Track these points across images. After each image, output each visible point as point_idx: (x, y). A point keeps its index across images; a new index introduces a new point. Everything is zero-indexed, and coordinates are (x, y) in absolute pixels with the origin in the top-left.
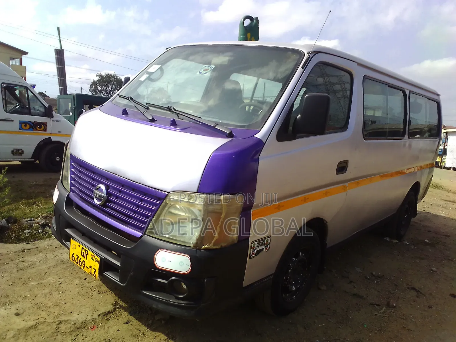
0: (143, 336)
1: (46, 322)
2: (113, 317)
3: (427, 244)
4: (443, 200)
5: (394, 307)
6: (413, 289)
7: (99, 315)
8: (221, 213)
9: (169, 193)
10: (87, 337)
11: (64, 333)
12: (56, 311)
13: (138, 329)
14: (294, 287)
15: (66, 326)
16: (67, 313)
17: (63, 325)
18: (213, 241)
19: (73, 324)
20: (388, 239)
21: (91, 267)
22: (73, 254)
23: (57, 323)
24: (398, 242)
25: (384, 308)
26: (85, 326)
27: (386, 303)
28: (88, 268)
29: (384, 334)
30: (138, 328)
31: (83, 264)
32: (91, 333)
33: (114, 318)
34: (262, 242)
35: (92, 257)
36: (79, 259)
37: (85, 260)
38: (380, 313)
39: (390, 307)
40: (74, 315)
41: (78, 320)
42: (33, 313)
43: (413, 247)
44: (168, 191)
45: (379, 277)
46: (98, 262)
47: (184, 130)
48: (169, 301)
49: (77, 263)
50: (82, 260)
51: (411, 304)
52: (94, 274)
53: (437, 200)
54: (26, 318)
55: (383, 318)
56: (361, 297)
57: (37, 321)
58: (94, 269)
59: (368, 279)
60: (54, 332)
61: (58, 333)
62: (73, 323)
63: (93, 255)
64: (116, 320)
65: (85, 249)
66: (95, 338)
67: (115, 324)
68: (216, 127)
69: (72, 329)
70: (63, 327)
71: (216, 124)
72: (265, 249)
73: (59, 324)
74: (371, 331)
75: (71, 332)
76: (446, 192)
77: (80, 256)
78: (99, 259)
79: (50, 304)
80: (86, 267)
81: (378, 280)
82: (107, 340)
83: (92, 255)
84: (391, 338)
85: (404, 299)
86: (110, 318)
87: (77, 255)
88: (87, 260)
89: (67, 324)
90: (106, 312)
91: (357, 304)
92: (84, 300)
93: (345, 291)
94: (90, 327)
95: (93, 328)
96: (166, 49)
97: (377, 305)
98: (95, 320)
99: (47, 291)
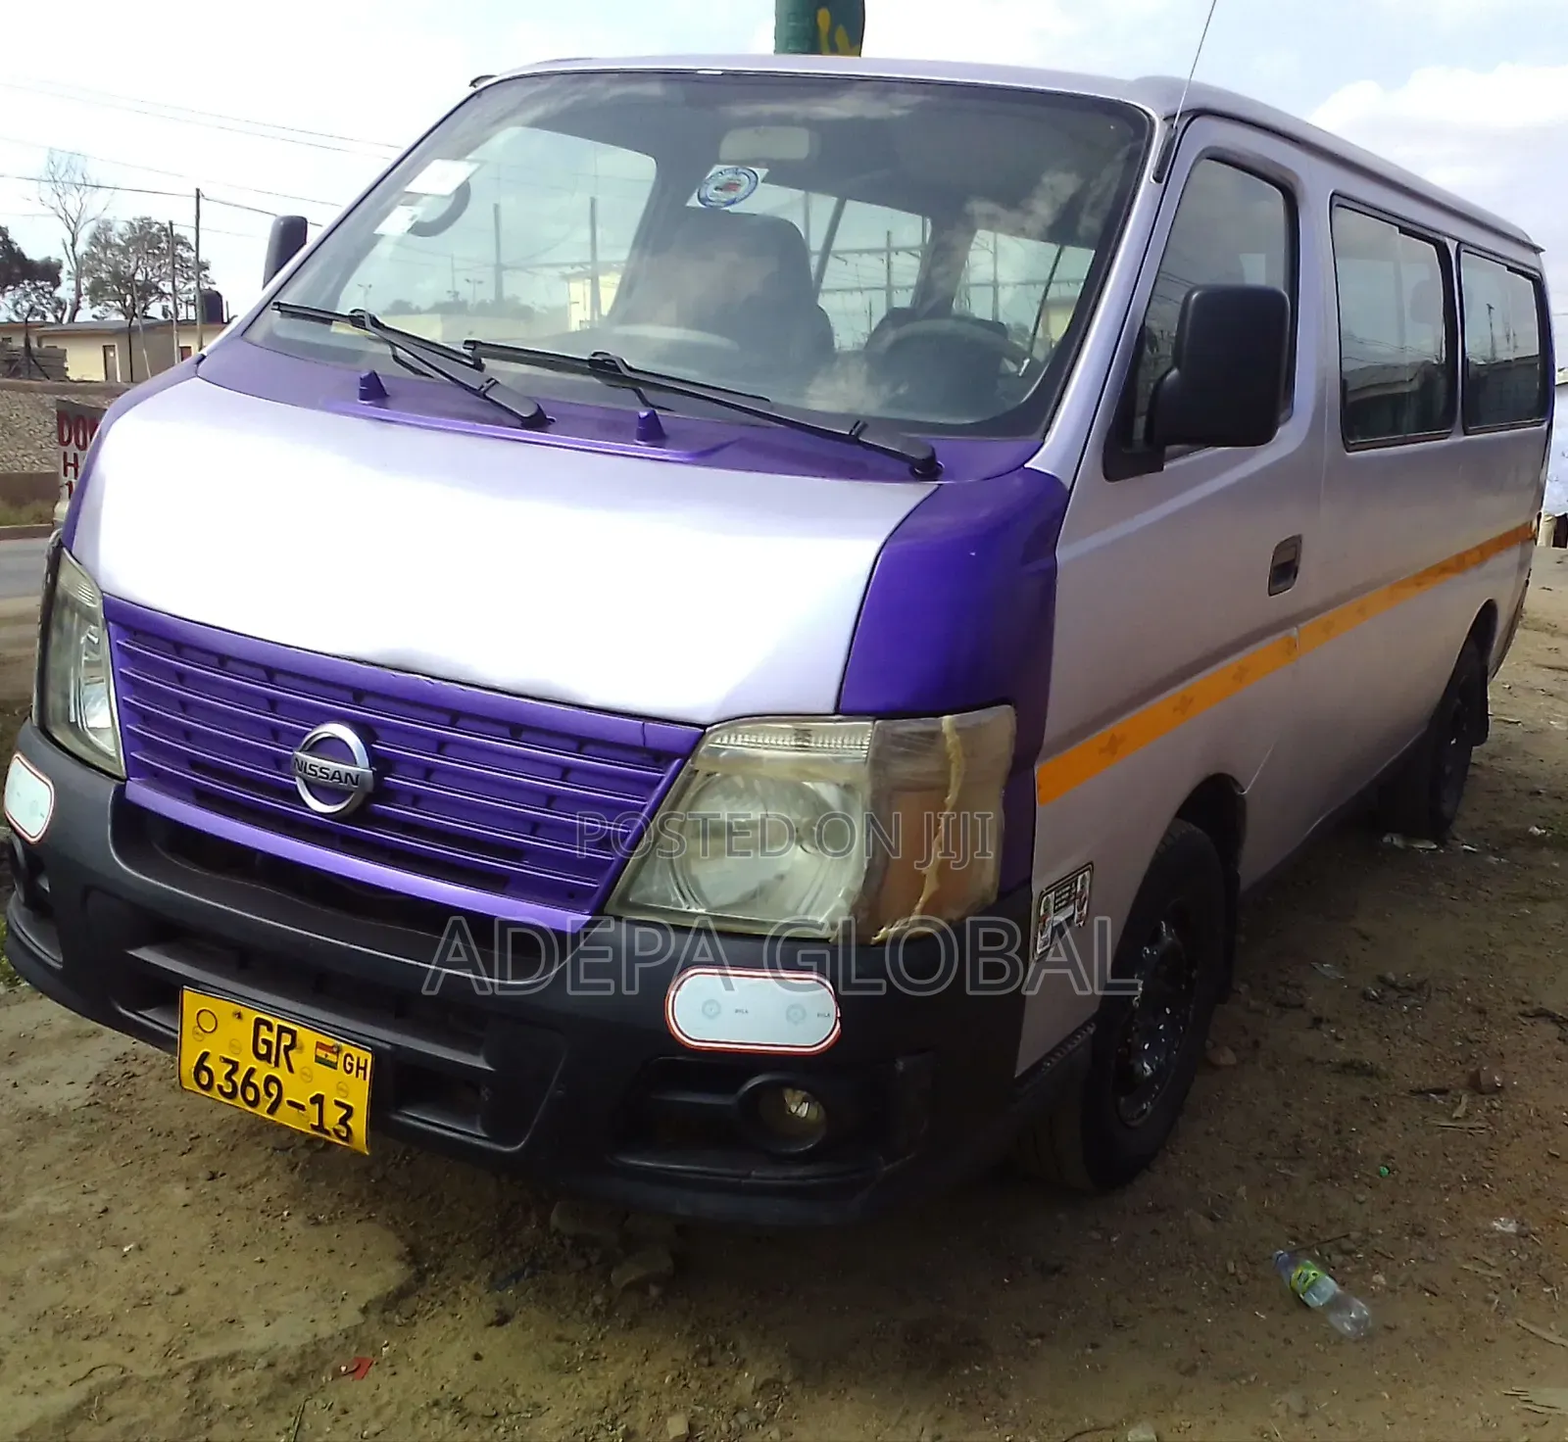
0: (593, 1360)
1: (134, 1381)
2: (428, 1308)
3: (1538, 842)
4: (1539, 666)
5: (1498, 1090)
6: (1543, 1014)
7: (364, 1311)
8: (945, 789)
9: (708, 729)
10: (348, 1408)
11: (237, 1413)
12: (156, 1328)
13: (560, 1339)
14: (1146, 1065)
15: (233, 1383)
16: (214, 1329)
17: (216, 1378)
18: (917, 903)
19: (264, 1364)
20: (1398, 842)
21: (318, 1100)
22: (205, 1056)
23: (187, 1375)
24: (1435, 846)
25: (1465, 1099)
26: (318, 1363)
27: (1464, 1080)
28: (302, 1108)
29: (1495, 1190)
30: (559, 1331)
31: (270, 1095)
32: (355, 1390)
33: (431, 1314)
34: (1069, 891)
35: (322, 1054)
36: (239, 1078)
37: (280, 1073)
38: (1457, 1118)
39: (1482, 1093)
40: (249, 1328)
41: (280, 1346)
42: (47, 1354)
43: (1493, 859)
44: (703, 719)
45: (1412, 990)
46: (365, 1069)
47: (707, 454)
48: (748, 1176)
49: (232, 1096)
50: (258, 1080)
51: (1549, 1071)
52: (341, 1128)
53: (1521, 668)
54: (25, 1378)
55: (1471, 1134)
56: (1368, 1072)
57: (91, 1383)
58: (338, 1103)
59: (1375, 999)
60: (188, 1414)
61: (212, 1416)
62: (262, 1362)
63: (329, 1042)
64: (448, 1320)
65: (276, 1022)
66: (389, 1403)
67: (452, 1334)
68: (861, 439)
69: (266, 1391)
70: (222, 1388)
71: (860, 424)
72: (1076, 916)
73: (197, 1378)
74: (1448, 1190)
75: (268, 1403)
76: (1545, 636)
77: (248, 1061)
78: (366, 1057)
79: (105, 1306)
80: (291, 1103)
81: (1413, 1001)
82: (444, 1404)
83: (319, 1045)
84: (1522, 1202)
85: (1521, 1055)
86: (413, 1315)
87: (227, 1061)
88: (291, 1069)
89: (236, 1371)
90: (388, 1297)
91: (1365, 1099)
92: (262, 1261)
93: (1310, 1060)
94: (343, 1369)
95: (359, 1369)
96: (473, 83)
97: (1437, 1092)
98: (356, 1333)
99: (57, 1254)
